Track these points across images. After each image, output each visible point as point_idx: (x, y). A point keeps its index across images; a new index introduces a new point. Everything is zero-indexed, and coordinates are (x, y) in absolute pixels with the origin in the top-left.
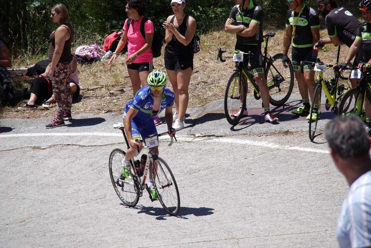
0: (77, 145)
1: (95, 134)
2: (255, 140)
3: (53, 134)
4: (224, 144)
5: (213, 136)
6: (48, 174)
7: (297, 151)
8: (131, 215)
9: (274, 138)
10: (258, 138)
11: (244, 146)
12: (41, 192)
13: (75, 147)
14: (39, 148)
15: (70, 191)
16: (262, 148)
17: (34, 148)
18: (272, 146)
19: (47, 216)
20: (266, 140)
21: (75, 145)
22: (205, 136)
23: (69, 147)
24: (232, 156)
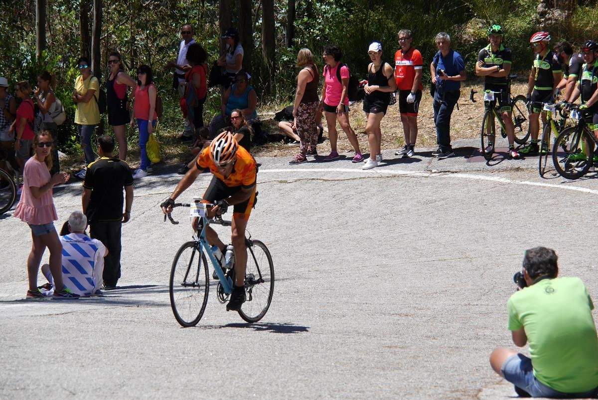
0: (321, 180)
1: (338, 170)
2: (488, 175)
3: (299, 170)
4: (459, 179)
5: (448, 171)
6: (293, 204)
7: (527, 185)
8: (371, 239)
9: (505, 174)
10: (490, 174)
11: (477, 181)
12: (287, 219)
13: (319, 181)
14: (286, 182)
15: (314, 218)
16: (494, 182)
17: (281, 182)
18: (503, 180)
19: (292, 240)
20: (498, 176)
21: (319, 179)
22: (441, 172)
23: (314, 181)
24: (466, 189)
